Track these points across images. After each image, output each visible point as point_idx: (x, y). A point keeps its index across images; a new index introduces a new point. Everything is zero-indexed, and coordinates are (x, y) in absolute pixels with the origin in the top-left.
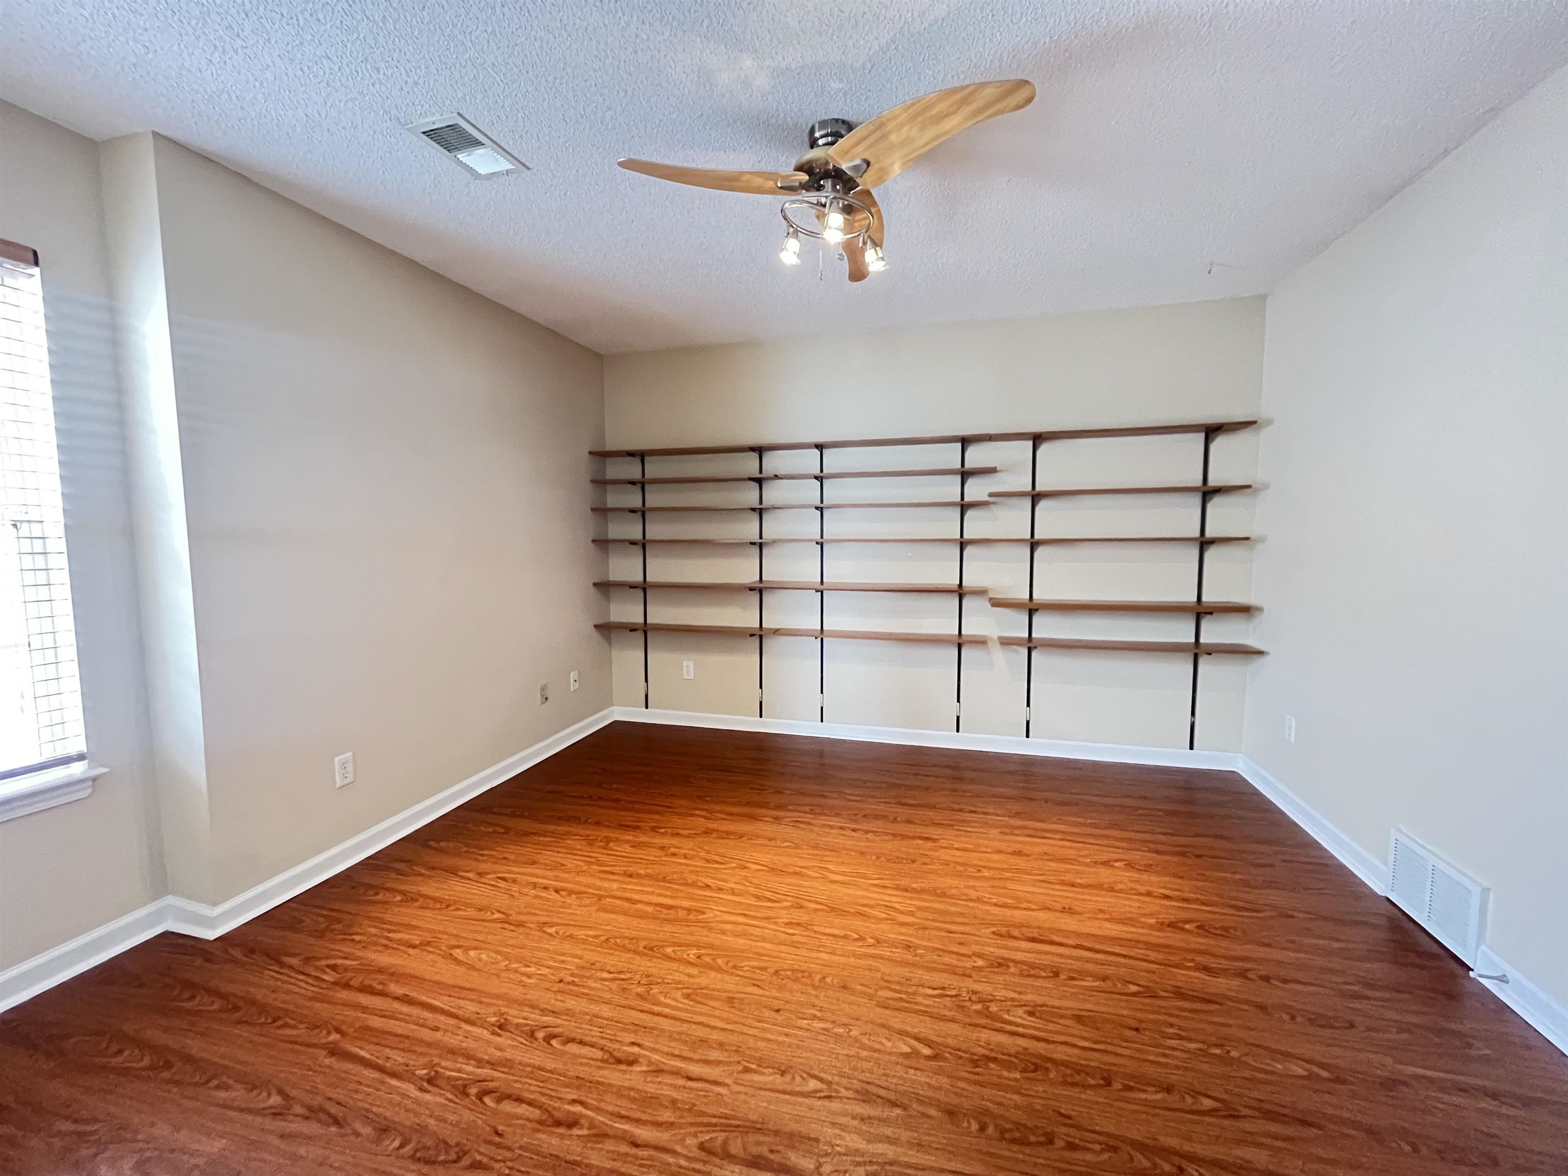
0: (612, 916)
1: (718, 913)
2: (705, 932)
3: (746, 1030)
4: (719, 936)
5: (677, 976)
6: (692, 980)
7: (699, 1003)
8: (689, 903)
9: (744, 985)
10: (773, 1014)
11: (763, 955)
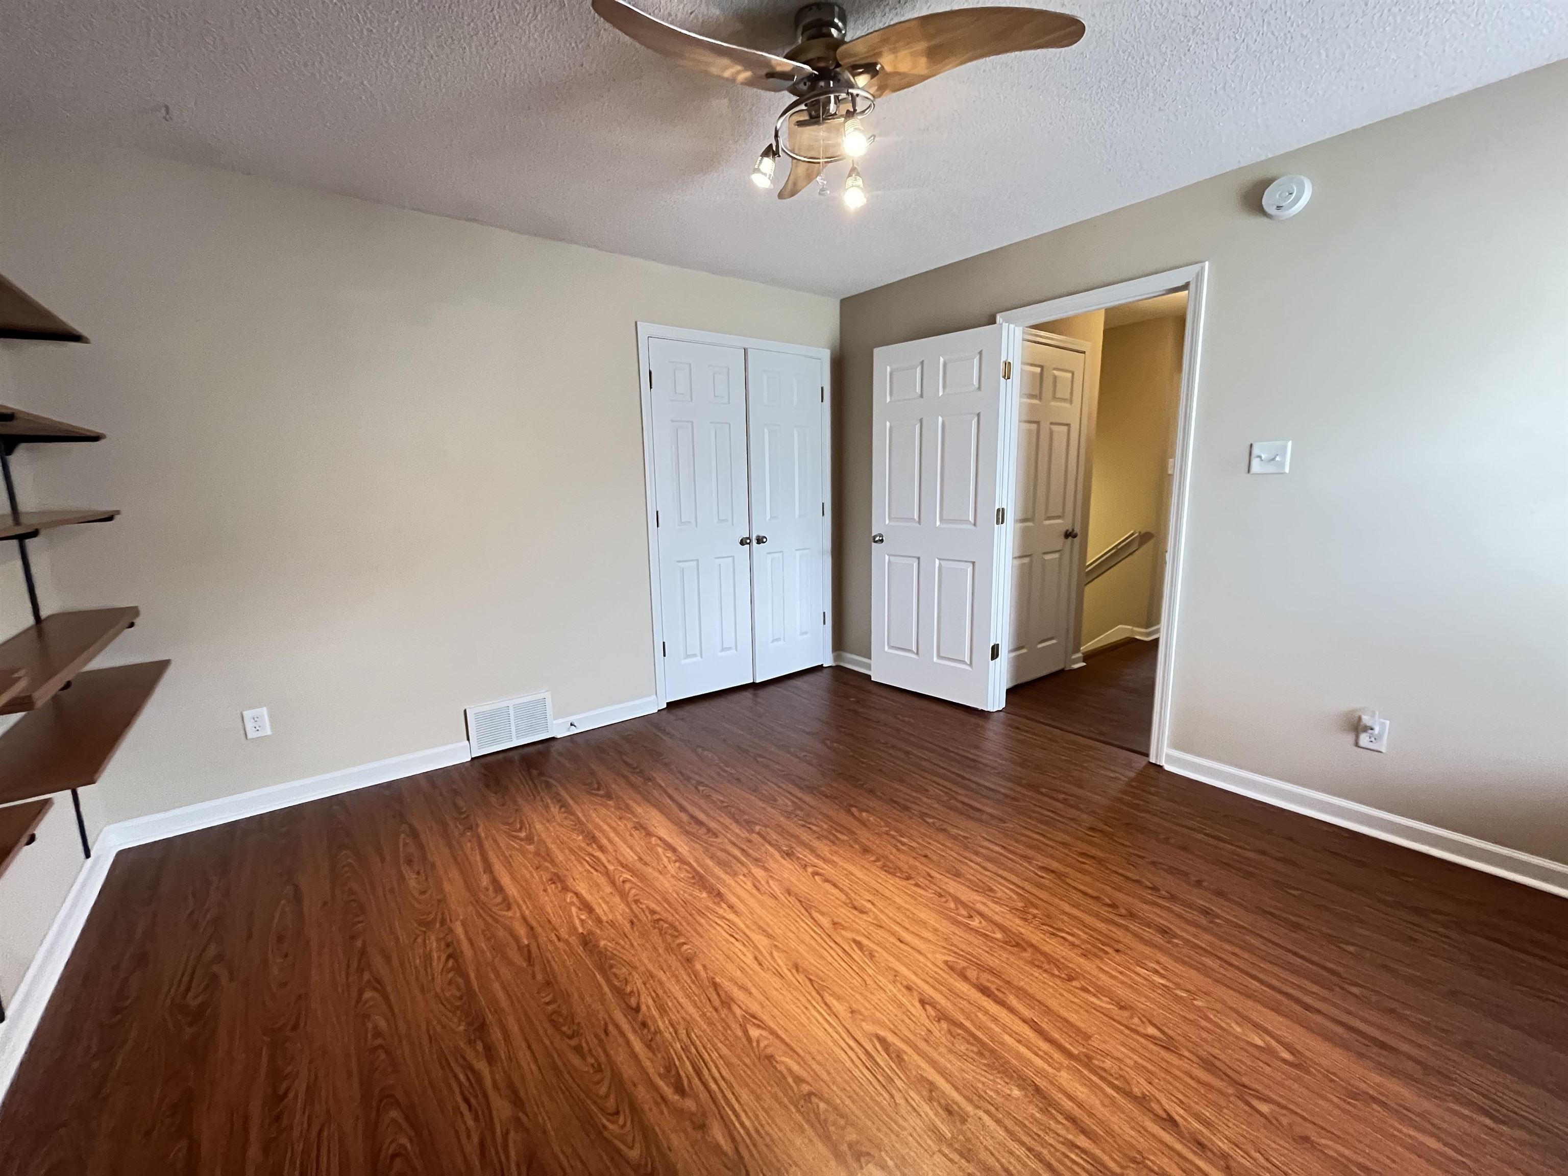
0: (1065, 1014)
1: (929, 956)
2: (955, 940)
3: (955, 855)
4: (941, 929)
5: (998, 908)
6: (985, 901)
7: (983, 883)
8: (957, 984)
9: (940, 880)
10: (930, 855)
11: (909, 895)
